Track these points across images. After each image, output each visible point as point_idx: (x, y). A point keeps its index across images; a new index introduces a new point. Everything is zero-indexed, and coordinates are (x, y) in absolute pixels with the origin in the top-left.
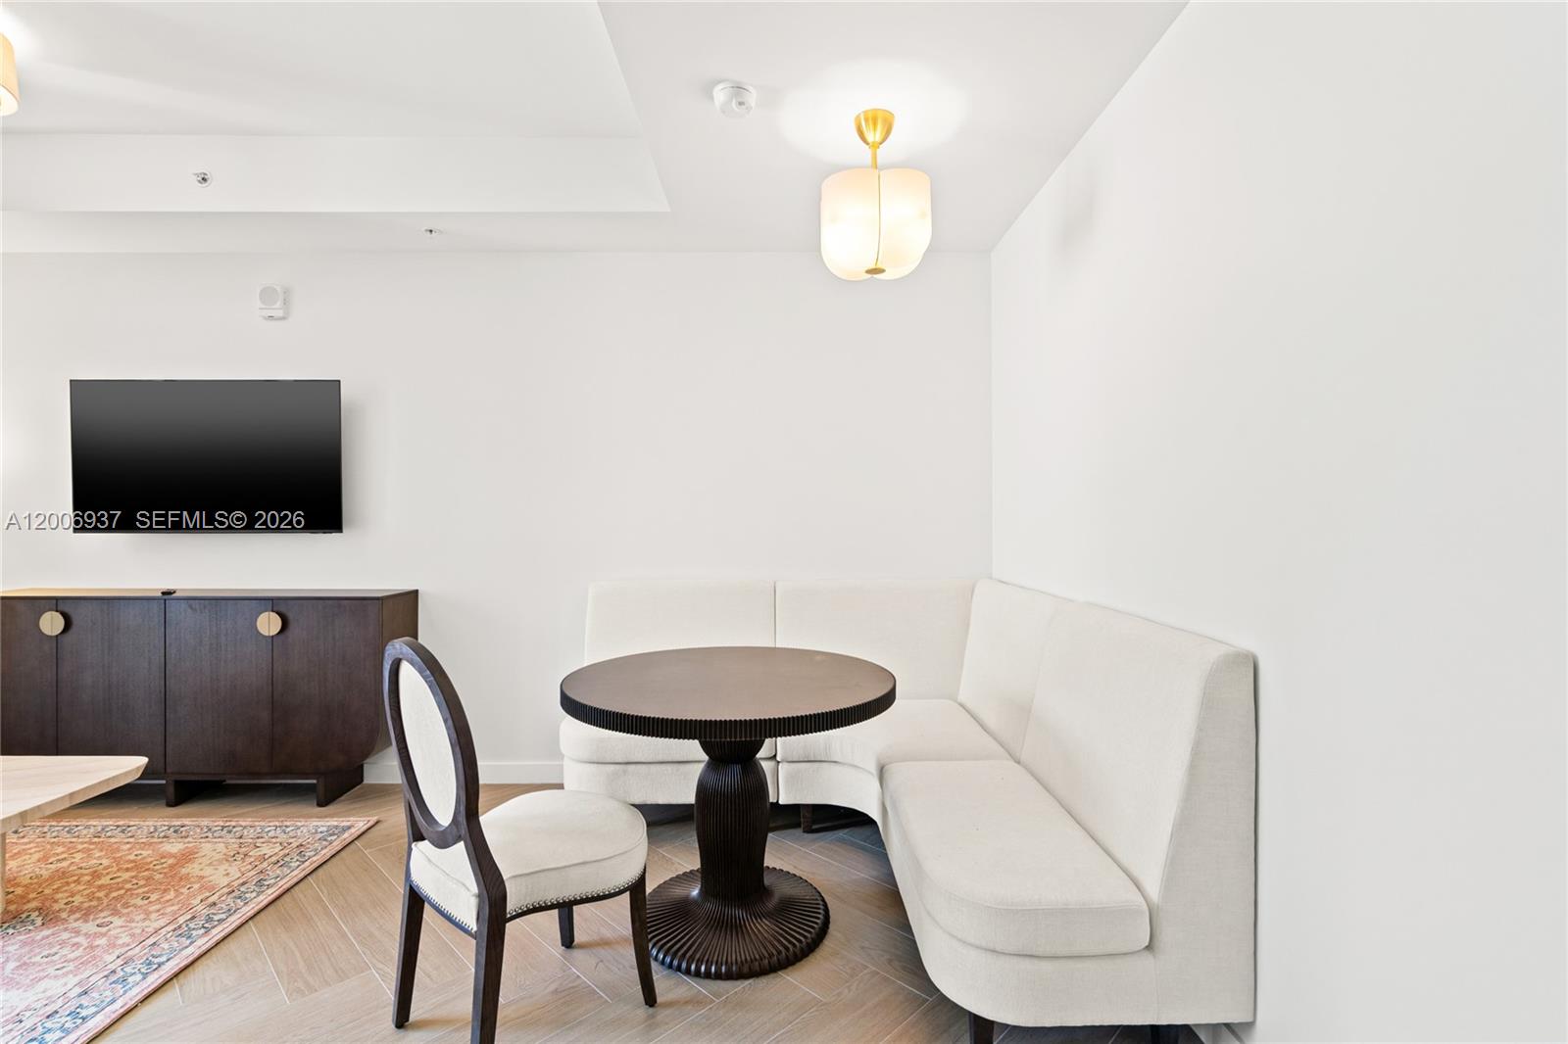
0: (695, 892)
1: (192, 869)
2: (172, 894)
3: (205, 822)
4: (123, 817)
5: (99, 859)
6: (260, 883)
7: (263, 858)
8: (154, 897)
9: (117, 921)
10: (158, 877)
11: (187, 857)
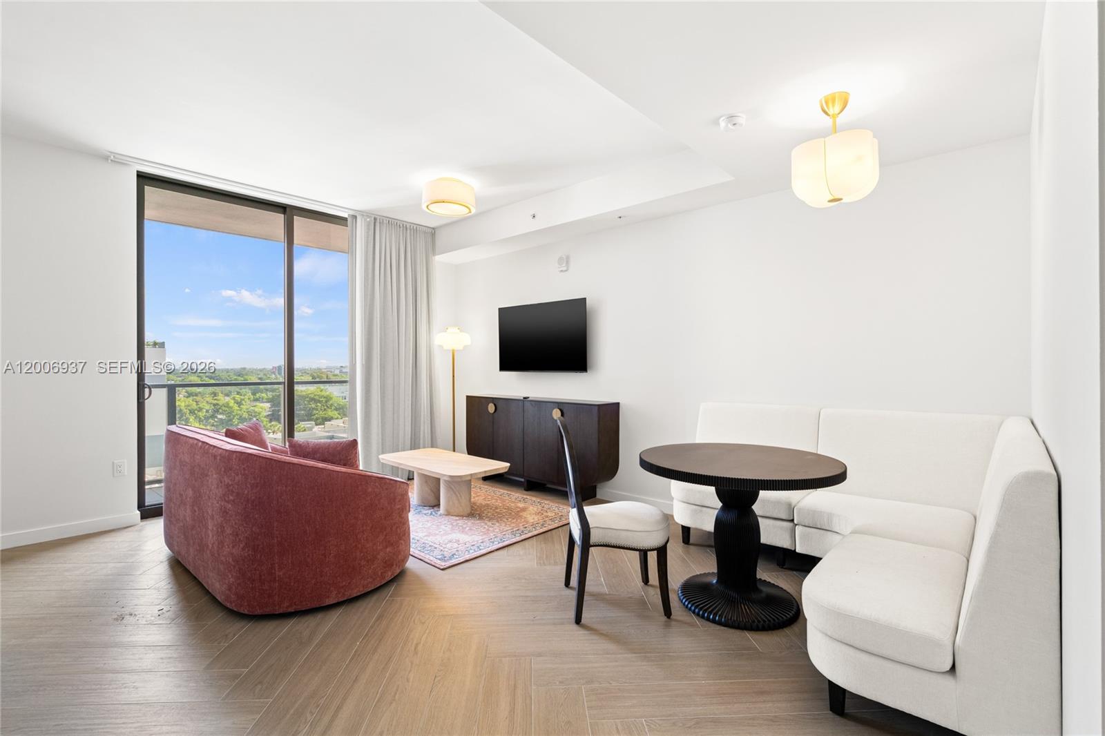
0: (715, 581)
1: (524, 514)
2: (515, 521)
3: (534, 499)
4: (510, 491)
5: (499, 503)
6: (542, 525)
7: (547, 517)
8: (510, 520)
9: (497, 524)
10: (513, 514)
11: (524, 510)
